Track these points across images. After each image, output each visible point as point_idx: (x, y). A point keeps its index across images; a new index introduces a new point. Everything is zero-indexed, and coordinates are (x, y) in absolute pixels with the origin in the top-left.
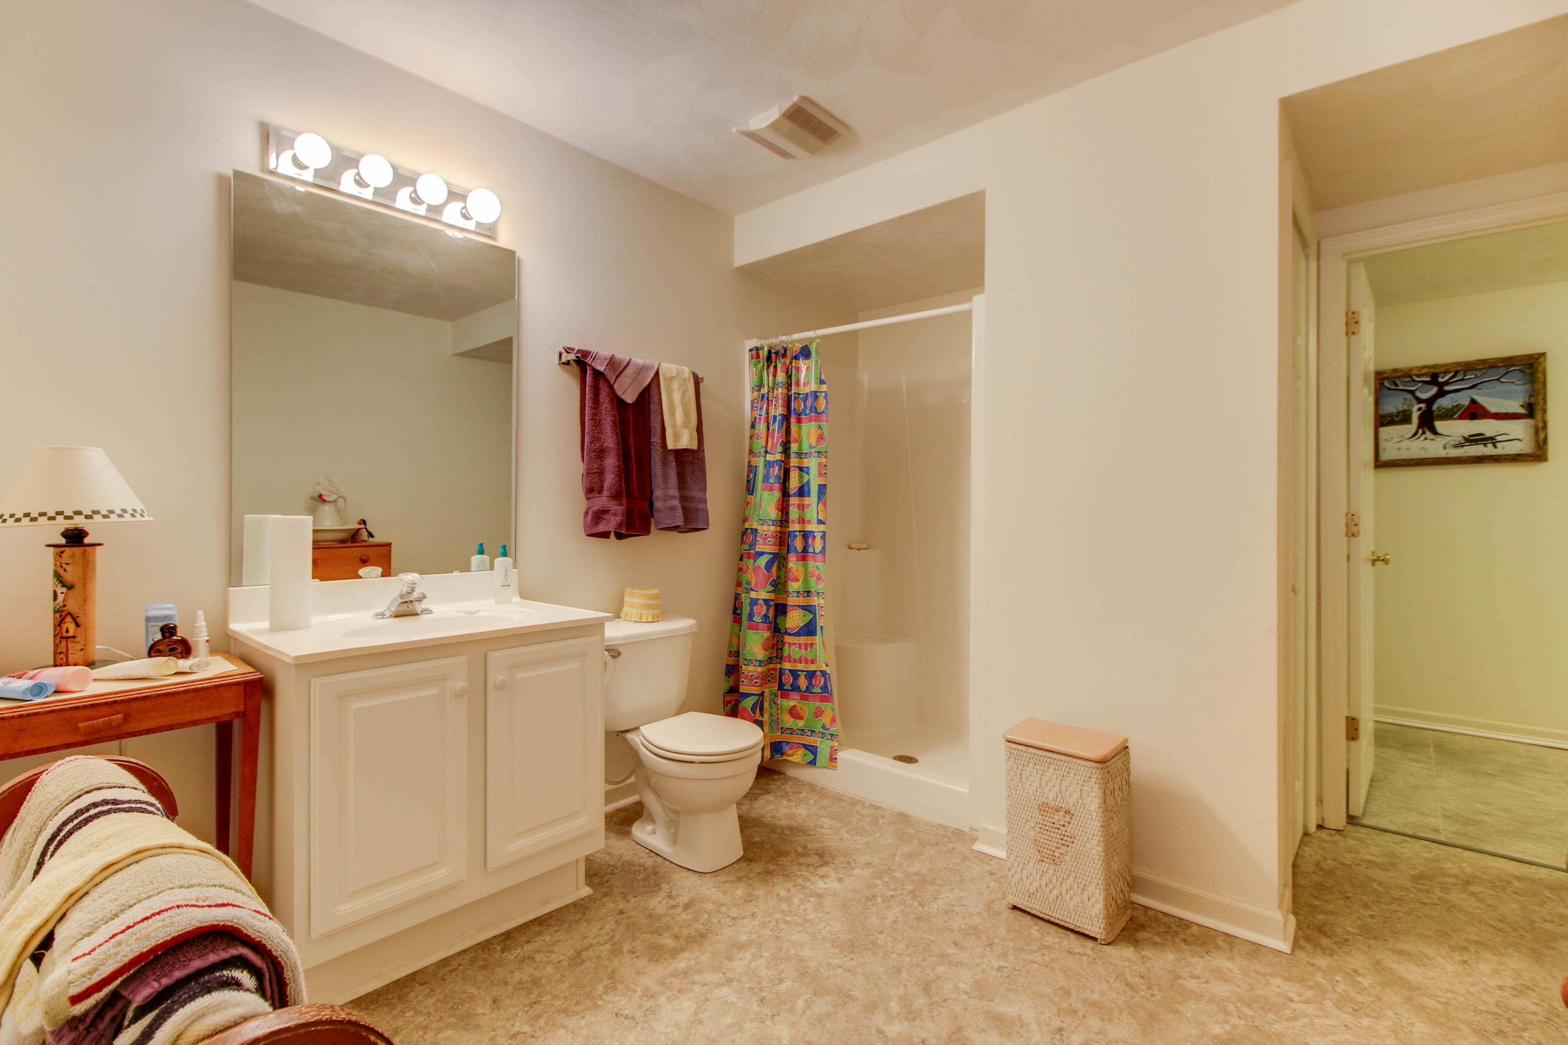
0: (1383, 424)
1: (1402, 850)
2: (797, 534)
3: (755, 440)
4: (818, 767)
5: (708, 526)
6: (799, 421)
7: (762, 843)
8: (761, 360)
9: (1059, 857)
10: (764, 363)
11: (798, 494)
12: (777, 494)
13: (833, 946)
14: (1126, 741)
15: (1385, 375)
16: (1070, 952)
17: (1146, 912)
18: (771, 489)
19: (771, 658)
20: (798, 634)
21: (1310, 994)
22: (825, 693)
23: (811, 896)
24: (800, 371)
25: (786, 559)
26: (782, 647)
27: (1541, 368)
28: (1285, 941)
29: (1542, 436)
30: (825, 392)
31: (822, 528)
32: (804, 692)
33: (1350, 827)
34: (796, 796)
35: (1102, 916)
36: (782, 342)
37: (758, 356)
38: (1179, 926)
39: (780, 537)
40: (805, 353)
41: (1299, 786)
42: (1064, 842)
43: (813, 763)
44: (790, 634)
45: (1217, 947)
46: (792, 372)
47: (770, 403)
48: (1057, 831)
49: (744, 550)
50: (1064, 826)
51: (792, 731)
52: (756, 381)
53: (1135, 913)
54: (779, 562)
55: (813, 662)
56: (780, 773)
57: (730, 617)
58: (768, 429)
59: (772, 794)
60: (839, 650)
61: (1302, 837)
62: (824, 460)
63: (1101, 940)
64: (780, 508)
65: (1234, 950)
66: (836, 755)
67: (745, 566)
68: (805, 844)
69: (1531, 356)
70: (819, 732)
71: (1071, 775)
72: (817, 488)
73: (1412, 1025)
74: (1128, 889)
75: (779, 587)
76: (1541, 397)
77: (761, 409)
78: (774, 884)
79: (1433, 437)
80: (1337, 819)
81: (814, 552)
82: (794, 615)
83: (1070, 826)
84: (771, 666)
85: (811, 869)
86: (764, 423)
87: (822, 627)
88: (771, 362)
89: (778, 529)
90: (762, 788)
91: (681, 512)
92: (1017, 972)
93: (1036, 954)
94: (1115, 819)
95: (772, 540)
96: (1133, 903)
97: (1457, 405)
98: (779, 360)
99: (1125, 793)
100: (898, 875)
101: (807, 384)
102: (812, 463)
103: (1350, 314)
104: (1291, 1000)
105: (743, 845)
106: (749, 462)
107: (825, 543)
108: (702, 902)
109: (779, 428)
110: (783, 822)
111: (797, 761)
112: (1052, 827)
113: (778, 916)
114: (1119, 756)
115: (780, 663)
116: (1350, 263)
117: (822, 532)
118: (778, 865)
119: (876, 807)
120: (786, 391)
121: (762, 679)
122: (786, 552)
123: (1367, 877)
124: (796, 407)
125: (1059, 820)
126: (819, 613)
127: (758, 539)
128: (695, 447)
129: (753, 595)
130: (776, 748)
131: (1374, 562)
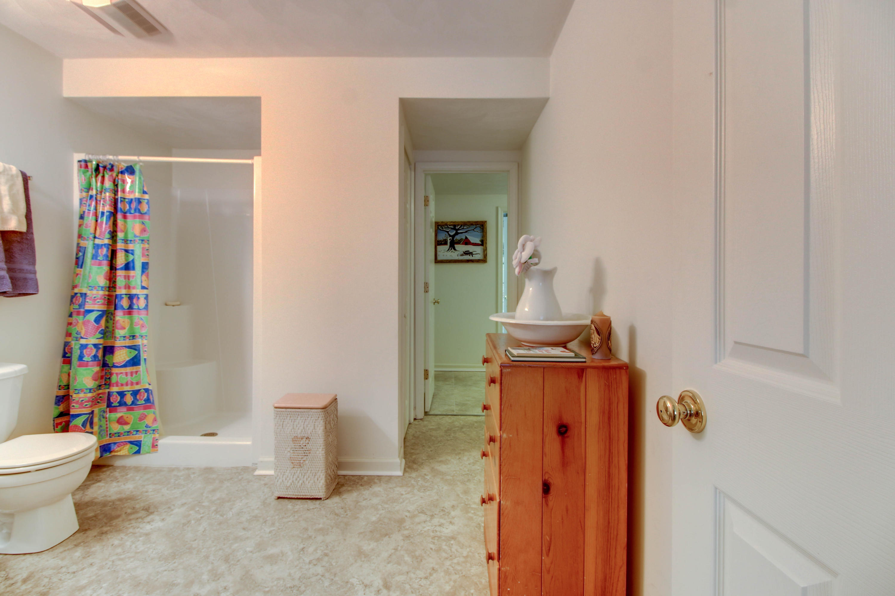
0: (438, 245)
1: (442, 421)
2: (124, 296)
3: (84, 228)
4: (142, 454)
5: (38, 291)
6: (125, 217)
7: (95, 516)
8: (90, 170)
9: (303, 463)
10: (92, 172)
11: (124, 268)
12: (105, 268)
13: (159, 561)
14: (336, 395)
15: (439, 224)
16: (308, 510)
17: (344, 478)
18: (100, 264)
19: (100, 386)
20: (125, 366)
21: (409, 489)
22: (148, 403)
23: (140, 537)
24: (125, 182)
25: (113, 314)
26: (111, 376)
27: (485, 227)
28: (401, 470)
29: (485, 253)
30: (147, 200)
31: (145, 292)
32: (130, 405)
33: (425, 417)
34: (124, 477)
35: (324, 486)
36: (109, 159)
37: (87, 167)
38: (359, 479)
39: (108, 299)
40: (130, 170)
41: (407, 402)
42: (305, 454)
43: (138, 452)
44: (117, 367)
45: (375, 483)
46: (118, 182)
47: (98, 202)
48: (302, 449)
49: (74, 309)
50: (305, 446)
51: (119, 434)
52: (85, 185)
53: (340, 480)
54: (107, 317)
55: (137, 383)
56: (108, 466)
57: (60, 359)
58: (97, 221)
59: (103, 481)
60: (159, 374)
61: (408, 425)
62: (147, 246)
63: (323, 498)
64: (108, 278)
65: (381, 482)
66: (157, 442)
67: (75, 321)
68: (134, 506)
69: (482, 222)
70: (143, 430)
71: (309, 418)
72: (141, 265)
73: (443, 488)
74: (336, 469)
75: (107, 334)
76: (485, 238)
77: (90, 205)
78: (108, 539)
79: (454, 251)
80: (421, 415)
81: (139, 309)
82: (121, 353)
83: (309, 445)
84: (101, 391)
85: (140, 520)
86: (93, 215)
87: (145, 359)
88: (99, 173)
89: (107, 293)
90: (93, 480)
91: (9, 281)
92: (280, 530)
93: (291, 517)
94: (330, 435)
95: (102, 301)
96: (339, 475)
97: (462, 239)
98: (106, 172)
99: (335, 421)
100: (206, 504)
101: (132, 192)
102: (137, 248)
103: (426, 197)
104: (402, 495)
105: (79, 522)
106: (78, 244)
107: (147, 302)
108: (41, 572)
109: (107, 220)
110: (114, 498)
111: (124, 454)
112: (299, 448)
113: (114, 558)
114: (332, 404)
115: (108, 388)
116: (426, 175)
117: (145, 294)
118: (110, 526)
119: (188, 469)
120: (113, 195)
121: (92, 402)
122: (113, 309)
123: (430, 435)
124: (122, 208)
125: (303, 443)
126: (143, 349)
127: (87, 300)
128: (24, 229)
129: (83, 341)
130: (105, 449)
131: (434, 303)
